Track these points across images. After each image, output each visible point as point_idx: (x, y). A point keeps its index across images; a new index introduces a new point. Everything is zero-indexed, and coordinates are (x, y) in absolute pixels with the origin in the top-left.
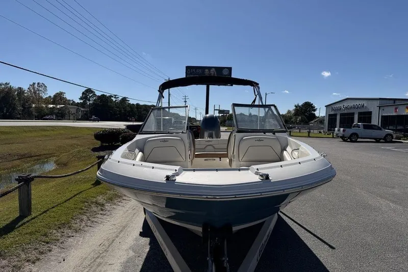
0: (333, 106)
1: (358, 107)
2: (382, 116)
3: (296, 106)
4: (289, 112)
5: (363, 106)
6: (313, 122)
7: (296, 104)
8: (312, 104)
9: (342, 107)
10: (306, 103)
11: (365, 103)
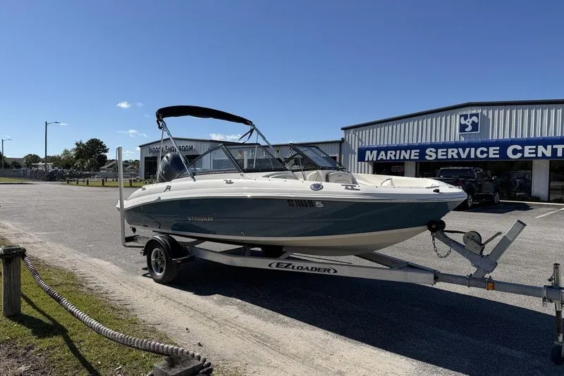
0: (151, 147)
1: (185, 149)
2: (214, 160)
3: (77, 144)
4: (66, 152)
5: (191, 148)
6: (105, 167)
7: (79, 141)
8: (102, 142)
9: (164, 149)
10: (93, 140)
11: (194, 145)
